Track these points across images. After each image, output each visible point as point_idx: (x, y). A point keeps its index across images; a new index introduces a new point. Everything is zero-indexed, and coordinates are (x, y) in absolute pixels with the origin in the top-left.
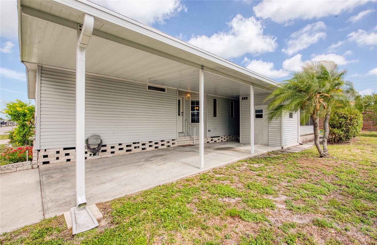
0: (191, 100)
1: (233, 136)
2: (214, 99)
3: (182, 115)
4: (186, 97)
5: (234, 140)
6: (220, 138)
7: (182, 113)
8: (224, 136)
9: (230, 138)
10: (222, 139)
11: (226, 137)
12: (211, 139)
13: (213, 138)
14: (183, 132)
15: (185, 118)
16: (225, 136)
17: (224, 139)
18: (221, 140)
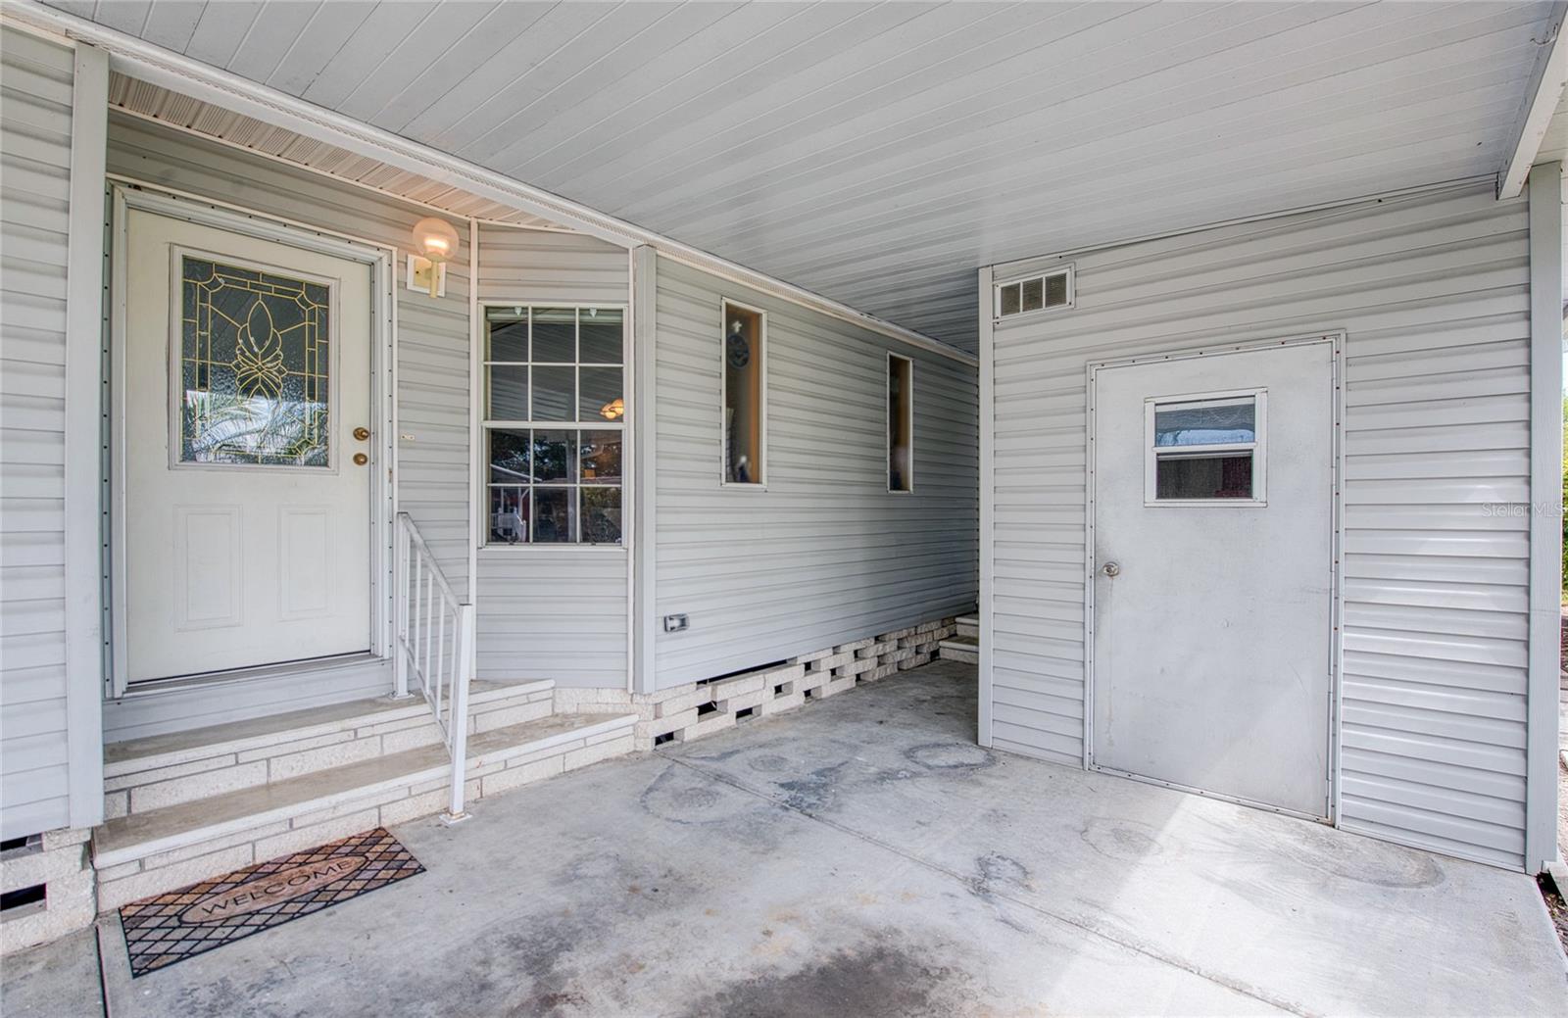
0: (488, 309)
1: (905, 633)
2: (733, 314)
3: (359, 459)
4: (412, 258)
5: (913, 663)
6: (794, 675)
7: (360, 434)
8: (836, 649)
9: (881, 660)
10: (811, 682)
11: (845, 658)
12: (704, 696)
13: (723, 692)
14: (368, 653)
15: (389, 497)
16: (842, 649)
17: (833, 672)
18: (807, 693)
